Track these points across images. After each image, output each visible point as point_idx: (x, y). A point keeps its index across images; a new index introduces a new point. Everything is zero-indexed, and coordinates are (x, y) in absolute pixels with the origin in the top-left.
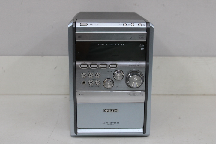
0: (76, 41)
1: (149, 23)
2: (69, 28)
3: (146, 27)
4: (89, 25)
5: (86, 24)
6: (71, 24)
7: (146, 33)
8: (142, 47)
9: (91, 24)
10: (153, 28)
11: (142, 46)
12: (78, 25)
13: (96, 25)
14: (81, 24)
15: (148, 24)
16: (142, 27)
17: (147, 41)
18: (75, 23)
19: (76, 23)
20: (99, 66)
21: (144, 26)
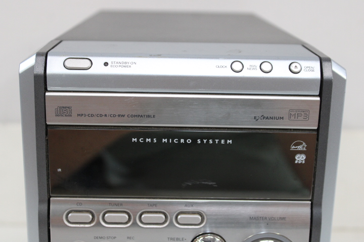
0: (47, 126)
1: (329, 60)
2: (23, 76)
3: (318, 75)
4: (98, 68)
5: (86, 64)
6: (31, 62)
7: (318, 99)
8: (301, 152)
9: (106, 64)
10: (343, 81)
11: (300, 148)
12: (55, 66)
13: (125, 65)
14: (68, 64)
15: (325, 64)
16: (303, 75)
17: (318, 130)
18: (44, 55)
19: (49, 58)
20: (135, 220)
21: (310, 71)
